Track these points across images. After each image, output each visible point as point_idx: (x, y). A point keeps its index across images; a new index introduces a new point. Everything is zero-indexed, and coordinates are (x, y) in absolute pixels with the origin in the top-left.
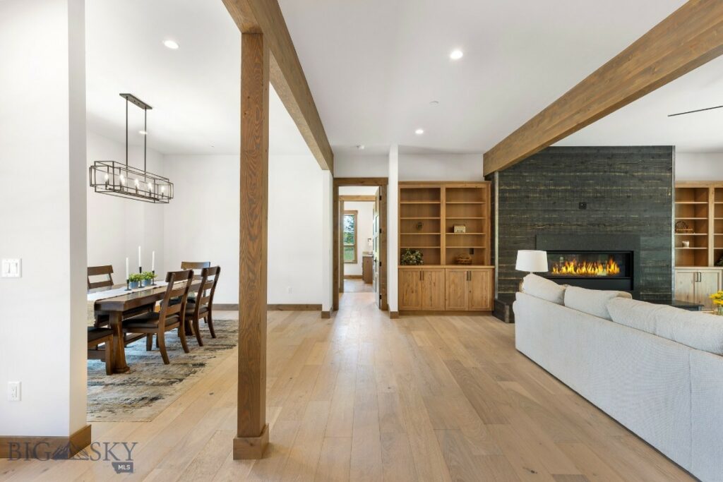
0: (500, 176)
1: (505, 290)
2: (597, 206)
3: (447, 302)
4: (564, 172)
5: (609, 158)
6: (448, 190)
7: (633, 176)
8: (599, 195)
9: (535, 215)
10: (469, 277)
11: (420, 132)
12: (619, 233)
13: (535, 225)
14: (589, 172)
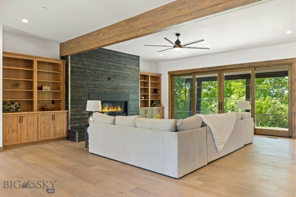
0: (71, 58)
1: (74, 124)
2: (115, 79)
3: (39, 136)
4: (101, 61)
5: (119, 57)
6: (38, 62)
7: (127, 67)
8: (115, 74)
9: (89, 82)
10: (53, 118)
11: (25, 21)
12: (123, 93)
13: (89, 87)
14: (111, 62)
